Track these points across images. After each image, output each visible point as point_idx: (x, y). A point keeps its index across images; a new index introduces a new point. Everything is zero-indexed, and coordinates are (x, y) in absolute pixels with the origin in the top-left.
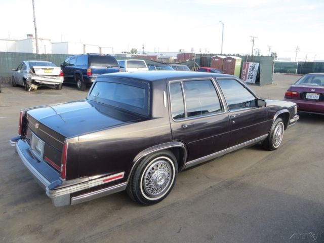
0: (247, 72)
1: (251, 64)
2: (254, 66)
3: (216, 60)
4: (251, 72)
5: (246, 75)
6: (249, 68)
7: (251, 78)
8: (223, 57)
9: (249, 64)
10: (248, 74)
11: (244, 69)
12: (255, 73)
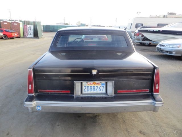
0: (27, 31)
1: (28, 26)
2: (30, 28)
3: (5, 23)
4: (30, 31)
5: (27, 33)
6: (28, 28)
7: (31, 34)
8: (10, 22)
9: (27, 26)
10: (28, 33)
11: (25, 29)
12: (32, 32)
